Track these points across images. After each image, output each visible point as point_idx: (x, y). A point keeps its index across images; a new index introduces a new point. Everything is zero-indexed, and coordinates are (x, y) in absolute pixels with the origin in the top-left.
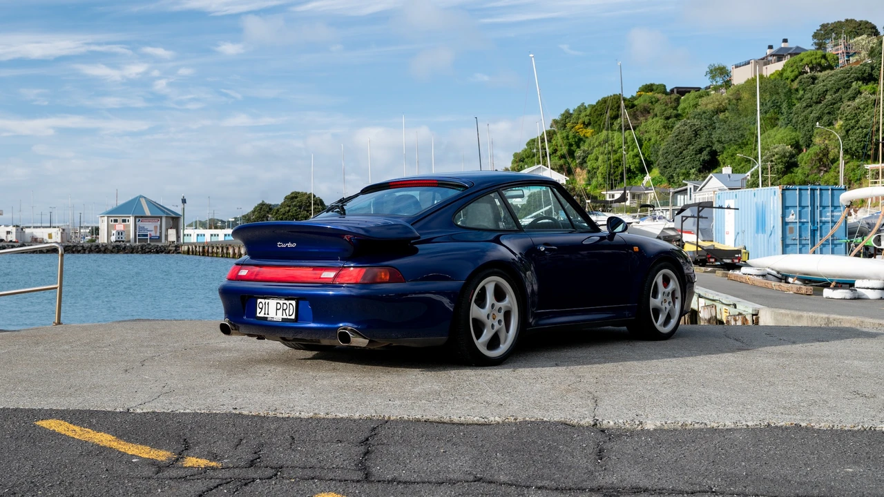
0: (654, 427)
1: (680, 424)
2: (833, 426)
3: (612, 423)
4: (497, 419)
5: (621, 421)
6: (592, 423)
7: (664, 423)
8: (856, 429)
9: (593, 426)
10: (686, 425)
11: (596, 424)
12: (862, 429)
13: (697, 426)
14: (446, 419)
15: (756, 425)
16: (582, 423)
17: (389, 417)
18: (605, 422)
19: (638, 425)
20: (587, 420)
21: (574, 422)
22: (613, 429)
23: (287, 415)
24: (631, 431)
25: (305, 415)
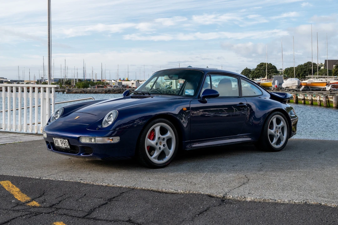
0: (250, 200)
1: (263, 199)
3: (231, 197)
4: (182, 191)
5: (236, 196)
6: (222, 196)
7: (255, 198)
9: (223, 197)
10: (266, 200)
11: (225, 197)
13: (270, 201)
14: (160, 190)
15: (299, 202)
16: (218, 196)
17: (137, 187)
18: (228, 196)
19: (243, 198)
20: (221, 194)
21: (214, 195)
22: (231, 200)
23: (97, 184)
24: (240, 201)
25: (104, 184)
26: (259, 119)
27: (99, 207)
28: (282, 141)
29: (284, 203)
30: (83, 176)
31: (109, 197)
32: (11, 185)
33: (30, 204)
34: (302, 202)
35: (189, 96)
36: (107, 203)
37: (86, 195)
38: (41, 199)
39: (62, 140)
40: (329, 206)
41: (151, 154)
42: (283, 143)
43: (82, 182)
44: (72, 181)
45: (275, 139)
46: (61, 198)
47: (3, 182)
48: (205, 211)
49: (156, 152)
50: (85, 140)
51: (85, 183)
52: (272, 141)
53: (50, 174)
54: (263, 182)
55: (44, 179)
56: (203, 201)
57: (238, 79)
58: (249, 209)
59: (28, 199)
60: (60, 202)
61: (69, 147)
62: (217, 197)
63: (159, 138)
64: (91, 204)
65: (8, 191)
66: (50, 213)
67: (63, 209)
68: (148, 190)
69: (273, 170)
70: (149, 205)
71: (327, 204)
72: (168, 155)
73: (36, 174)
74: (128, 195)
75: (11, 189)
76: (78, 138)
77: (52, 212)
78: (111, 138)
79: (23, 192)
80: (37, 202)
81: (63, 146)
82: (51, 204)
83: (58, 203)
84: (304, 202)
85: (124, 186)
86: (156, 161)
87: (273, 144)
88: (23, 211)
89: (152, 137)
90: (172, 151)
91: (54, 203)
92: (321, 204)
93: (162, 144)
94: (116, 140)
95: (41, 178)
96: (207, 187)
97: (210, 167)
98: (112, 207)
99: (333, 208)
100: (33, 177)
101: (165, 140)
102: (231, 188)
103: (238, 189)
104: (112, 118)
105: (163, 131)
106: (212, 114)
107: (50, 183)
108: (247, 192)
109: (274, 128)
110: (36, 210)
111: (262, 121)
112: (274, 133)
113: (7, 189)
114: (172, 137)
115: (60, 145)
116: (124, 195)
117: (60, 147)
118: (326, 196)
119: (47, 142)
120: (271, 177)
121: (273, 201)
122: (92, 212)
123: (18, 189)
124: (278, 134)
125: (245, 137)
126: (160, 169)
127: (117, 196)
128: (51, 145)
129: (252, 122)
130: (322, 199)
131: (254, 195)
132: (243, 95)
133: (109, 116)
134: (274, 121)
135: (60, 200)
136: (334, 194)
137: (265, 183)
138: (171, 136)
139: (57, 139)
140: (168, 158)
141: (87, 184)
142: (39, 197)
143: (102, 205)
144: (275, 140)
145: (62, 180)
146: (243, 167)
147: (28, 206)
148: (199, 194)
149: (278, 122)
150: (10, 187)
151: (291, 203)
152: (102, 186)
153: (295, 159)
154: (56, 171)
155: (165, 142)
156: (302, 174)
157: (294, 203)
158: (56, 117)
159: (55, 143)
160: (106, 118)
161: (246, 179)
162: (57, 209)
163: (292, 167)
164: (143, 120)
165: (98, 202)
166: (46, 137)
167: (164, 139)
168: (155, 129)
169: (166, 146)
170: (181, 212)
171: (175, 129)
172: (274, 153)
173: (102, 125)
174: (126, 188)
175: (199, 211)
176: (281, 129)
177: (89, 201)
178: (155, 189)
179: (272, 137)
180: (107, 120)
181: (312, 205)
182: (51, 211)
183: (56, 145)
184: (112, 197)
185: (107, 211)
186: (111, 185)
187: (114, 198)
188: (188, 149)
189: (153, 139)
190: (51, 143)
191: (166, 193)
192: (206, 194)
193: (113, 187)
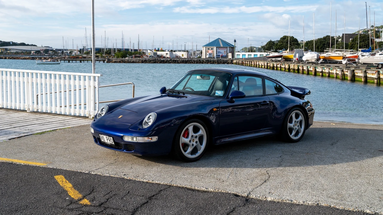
0: (270, 200)
1: (281, 200)
2: (345, 208)
3: (254, 196)
4: (212, 189)
5: (258, 196)
6: (247, 195)
7: (274, 199)
8: (354, 210)
9: (247, 196)
10: (284, 200)
11: (248, 196)
12: (357, 211)
13: (288, 201)
14: (193, 188)
15: (312, 204)
16: (243, 195)
17: (173, 184)
18: (252, 196)
19: (265, 198)
20: (245, 194)
21: (240, 194)
22: (254, 199)
23: (139, 180)
24: (261, 201)
25: (145, 181)
26: (281, 114)
27: (141, 206)
28: (300, 133)
29: (299, 203)
30: (126, 170)
31: (149, 195)
32: (64, 180)
33: (82, 202)
34: (314, 203)
35: (219, 97)
36: (148, 202)
37: (130, 193)
38: (91, 196)
39: (108, 137)
40: (338, 208)
41: (185, 149)
42: (300, 134)
43: (126, 177)
44: (117, 176)
45: (293, 131)
46: (108, 195)
47: (57, 176)
48: (232, 212)
49: (189, 148)
50: (128, 139)
51: (128, 178)
52: (291, 133)
53: (97, 168)
54: (282, 179)
55: (92, 173)
56: (230, 200)
57: (262, 78)
58: (269, 209)
59: (80, 196)
60: (108, 200)
61: (113, 143)
62: (242, 197)
63: (192, 136)
64: (135, 202)
65: (62, 187)
66: (100, 212)
67: (111, 208)
68: (183, 188)
69: (291, 165)
70: (184, 204)
71: (336, 206)
72: (200, 151)
73: (85, 167)
74: (165, 192)
75: (65, 184)
76: (122, 137)
77: (101, 212)
78: (150, 138)
79: (75, 189)
80: (88, 200)
81: (109, 142)
82: (101, 203)
83: (106, 202)
84: (317, 203)
85: (162, 183)
86: (190, 156)
87: (292, 136)
88: (76, 210)
89: (186, 135)
90: (203, 147)
91: (103, 201)
92: (331, 206)
93: (195, 141)
94: (155, 139)
95: (90, 172)
96: (234, 185)
97: (237, 160)
98: (152, 206)
99: (341, 210)
100: (83, 172)
101: (198, 138)
102: (254, 187)
103: (259, 187)
104: (151, 120)
105: (196, 130)
106: (240, 110)
107: (98, 178)
108: (268, 191)
109: (293, 122)
110: (87, 209)
111: (283, 115)
112: (293, 126)
113: (61, 185)
114: (204, 134)
115: (106, 141)
116: (162, 193)
117: (106, 143)
118: (335, 196)
119: (94, 137)
120: (289, 174)
121: (290, 202)
122: (135, 212)
123: (70, 185)
124: (297, 127)
125: (267, 131)
126: (193, 163)
127: (156, 194)
128: (98, 141)
129: (275, 116)
130: (332, 200)
131: (273, 194)
132: (266, 94)
133: (149, 117)
134: (294, 116)
135: (107, 198)
136: (342, 195)
137: (283, 181)
138: (202, 133)
139: (103, 136)
140: (200, 152)
141: (130, 180)
142: (89, 194)
143: (144, 204)
144: (294, 133)
145: (108, 175)
146: (265, 161)
147: (81, 204)
148: (227, 193)
149: (297, 116)
150: (64, 182)
151: (305, 204)
152: (143, 182)
153: (311, 151)
154: (103, 164)
155: (197, 140)
156: (316, 170)
157: (307, 204)
158: (102, 114)
159: (101, 139)
160: (146, 119)
161: (267, 175)
162: (105, 209)
163: (307, 161)
164: (179, 120)
165: (140, 200)
166: (93, 132)
167: (196, 137)
168: (189, 128)
169: (198, 142)
170: (211, 212)
171: (206, 128)
172: (292, 144)
173: (142, 126)
174: (163, 185)
175: (226, 211)
176: (299, 122)
177: (133, 200)
178: (189, 187)
179: (291, 130)
180: (147, 121)
181: (323, 207)
182: (100, 210)
183: (103, 140)
184: (152, 195)
185: (148, 211)
186: (151, 181)
187: (154, 196)
188: (217, 144)
189: (187, 137)
190: (98, 138)
191: (198, 191)
192: (232, 194)
193: (153, 184)
